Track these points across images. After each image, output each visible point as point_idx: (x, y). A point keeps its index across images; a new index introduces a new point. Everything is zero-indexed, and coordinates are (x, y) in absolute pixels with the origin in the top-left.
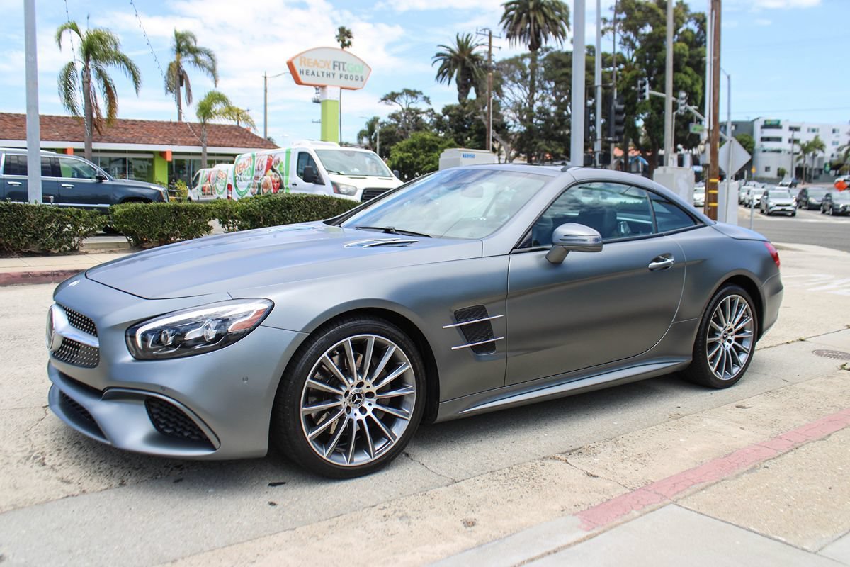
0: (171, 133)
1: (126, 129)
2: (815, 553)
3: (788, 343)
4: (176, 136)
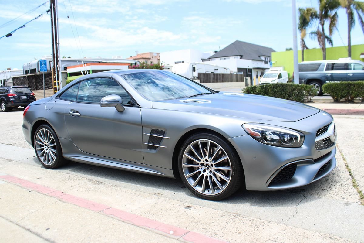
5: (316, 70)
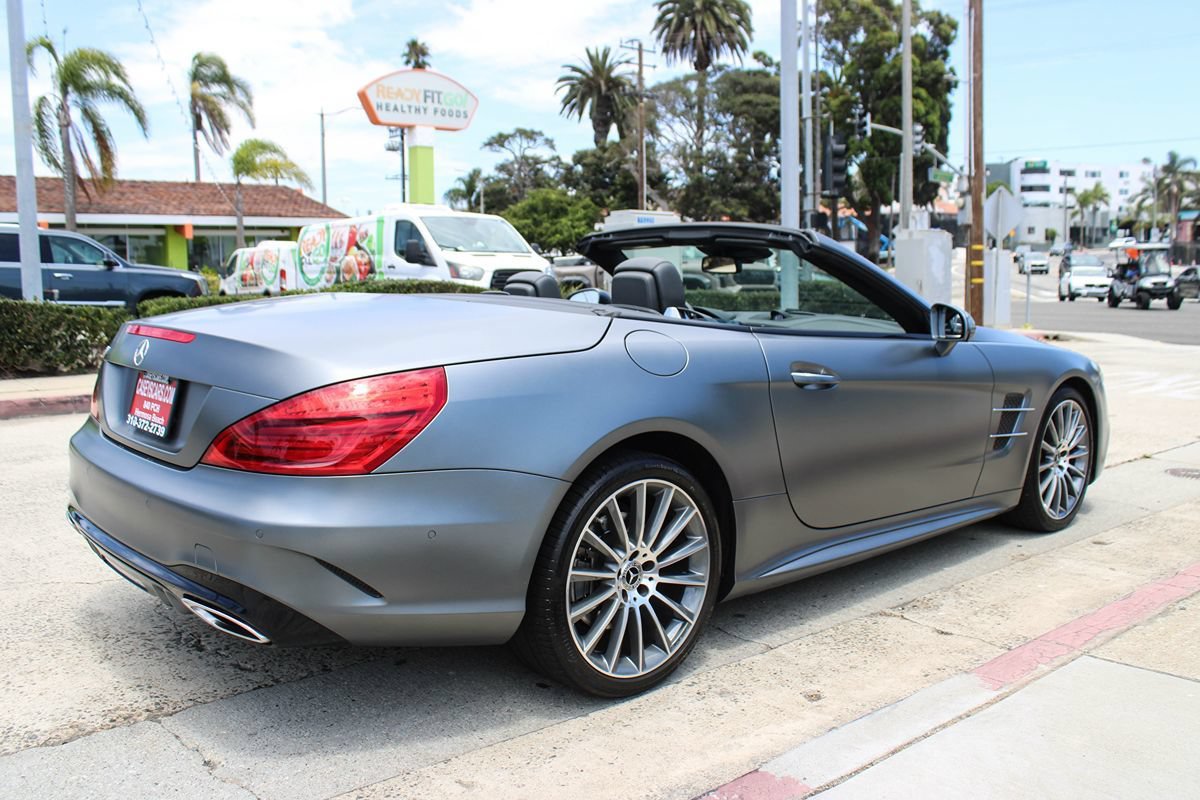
0: (189, 198)
1: (123, 194)
3: (1130, 461)
4: (196, 203)
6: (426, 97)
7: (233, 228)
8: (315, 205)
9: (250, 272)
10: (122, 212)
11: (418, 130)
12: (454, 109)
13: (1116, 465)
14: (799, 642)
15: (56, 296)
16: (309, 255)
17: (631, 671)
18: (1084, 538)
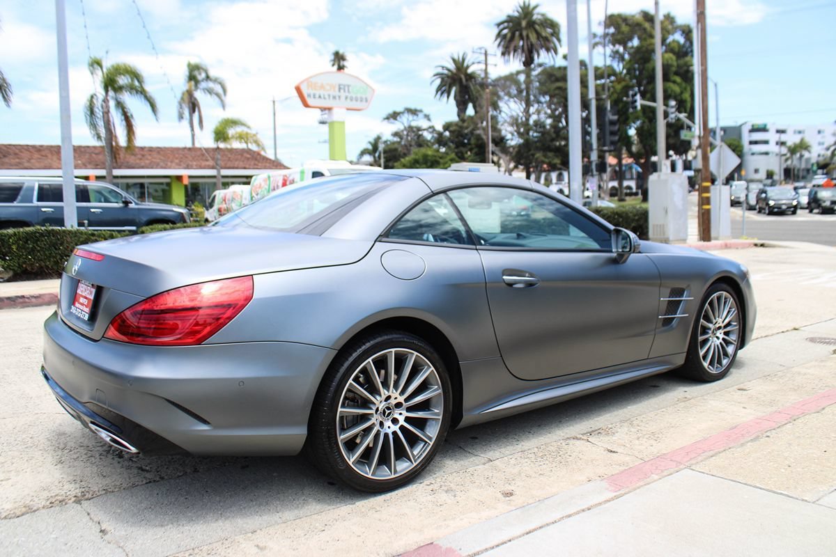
0: (186, 157)
1: (143, 156)
2: (813, 503)
3: (783, 332)
4: (191, 161)
5: (12, 199)
6: (340, 89)
7: (214, 177)
8: (268, 161)
9: (224, 206)
10: (143, 167)
11: (335, 111)
12: (359, 96)
13: (772, 335)
14: (511, 457)
15: (86, 225)
16: (257, 195)
17: (385, 474)
18: (733, 386)
